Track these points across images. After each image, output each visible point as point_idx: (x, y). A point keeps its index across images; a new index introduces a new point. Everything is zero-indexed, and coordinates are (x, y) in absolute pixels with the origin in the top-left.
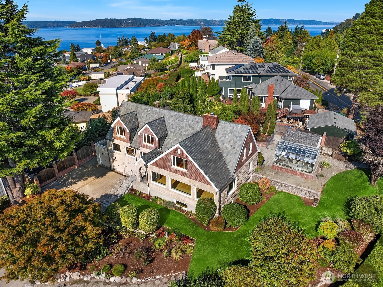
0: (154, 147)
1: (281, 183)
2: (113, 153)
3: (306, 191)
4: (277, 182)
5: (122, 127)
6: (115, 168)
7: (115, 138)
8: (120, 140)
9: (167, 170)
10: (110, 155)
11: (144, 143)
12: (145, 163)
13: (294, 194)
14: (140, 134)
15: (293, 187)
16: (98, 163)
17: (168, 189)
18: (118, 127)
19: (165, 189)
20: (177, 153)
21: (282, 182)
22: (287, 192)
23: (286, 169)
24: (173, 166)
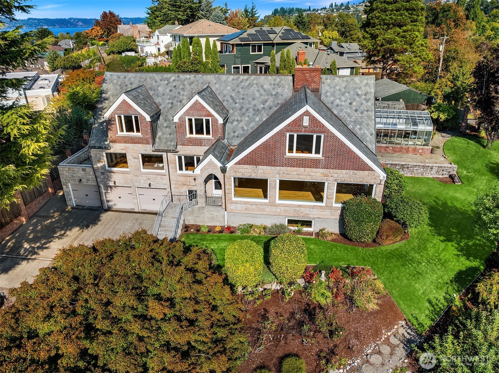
0: (213, 138)
1: (402, 165)
2: (106, 174)
3: (438, 167)
4: (396, 165)
5: (130, 113)
6: (110, 204)
7: (113, 141)
8: (126, 142)
9: (274, 166)
10: (99, 180)
11: (189, 135)
13: (421, 176)
14: (180, 118)
15: (419, 166)
16: (68, 203)
17: (273, 204)
18: (120, 117)
19: (265, 204)
20: (301, 125)
21: (404, 163)
22: (411, 175)
24: (288, 155)
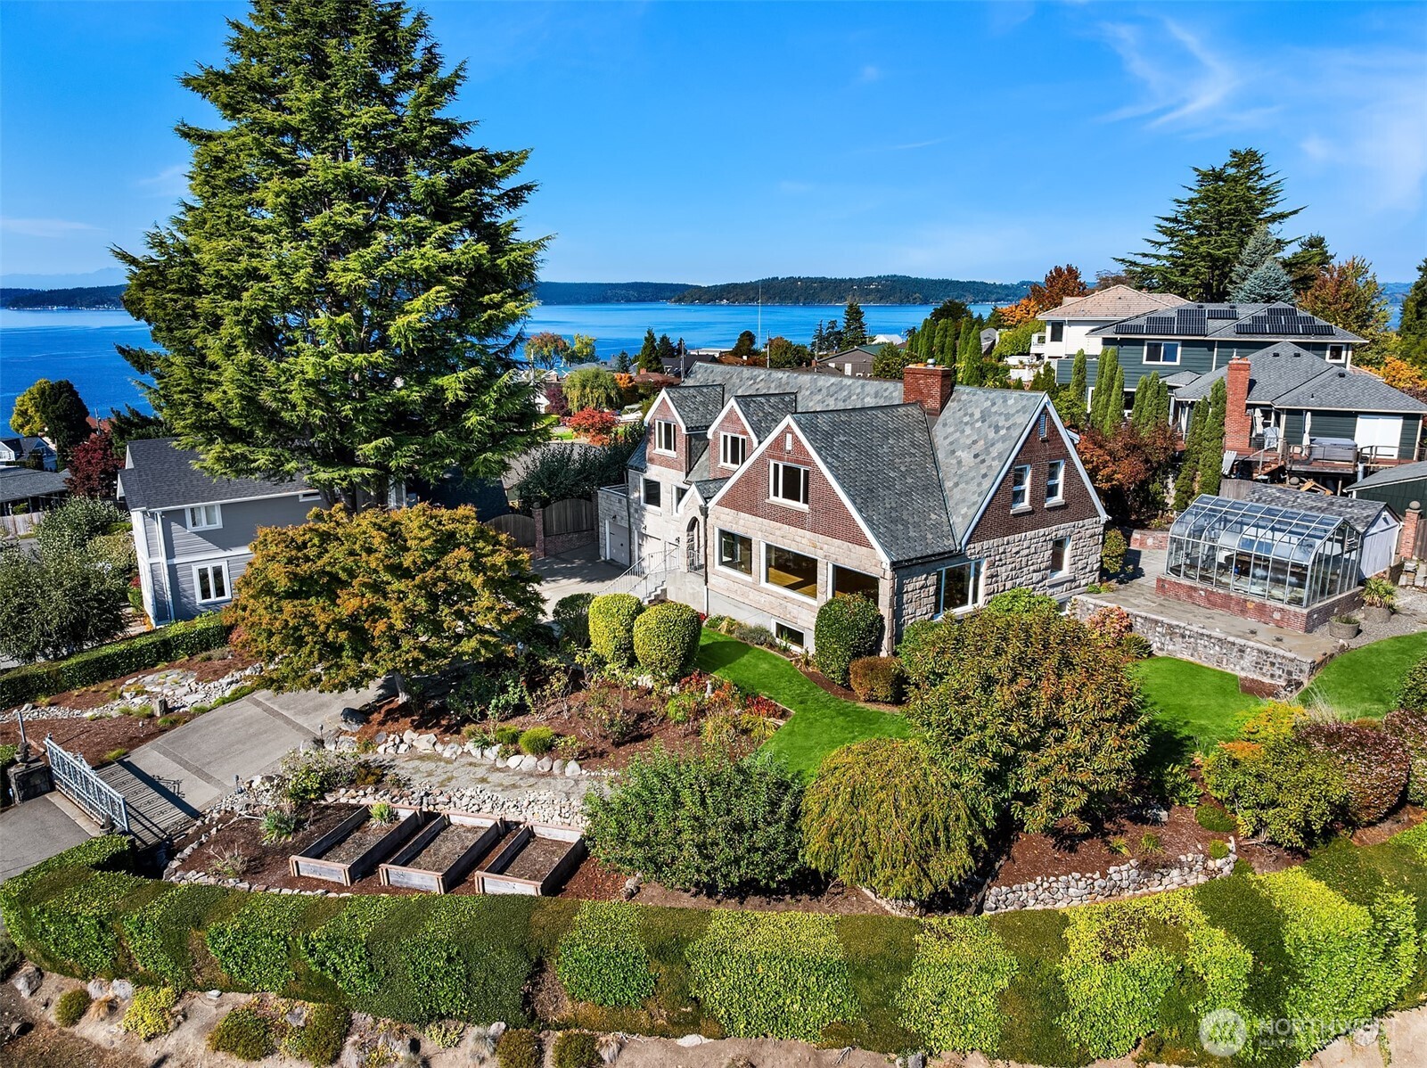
1: (1170, 626)
2: (640, 510)
3: (1260, 651)
4: (1156, 622)
5: (670, 420)
7: (651, 462)
8: (661, 465)
9: (756, 515)
10: (632, 520)
11: (722, 463)
12: (702, 502)
13: (1214, 666)
14: (715, 433)
15: (1210, 637)
16: (602, 552)
17: (755, 587)
18: (660, 423)
19: (746, 584)
20: (783, 449)
21: (1175, 623)
22: (1191, 659)
23: (1206, 591)
24: (772, 498)
